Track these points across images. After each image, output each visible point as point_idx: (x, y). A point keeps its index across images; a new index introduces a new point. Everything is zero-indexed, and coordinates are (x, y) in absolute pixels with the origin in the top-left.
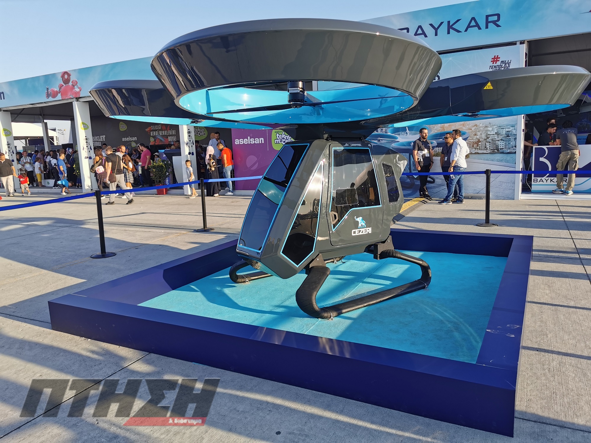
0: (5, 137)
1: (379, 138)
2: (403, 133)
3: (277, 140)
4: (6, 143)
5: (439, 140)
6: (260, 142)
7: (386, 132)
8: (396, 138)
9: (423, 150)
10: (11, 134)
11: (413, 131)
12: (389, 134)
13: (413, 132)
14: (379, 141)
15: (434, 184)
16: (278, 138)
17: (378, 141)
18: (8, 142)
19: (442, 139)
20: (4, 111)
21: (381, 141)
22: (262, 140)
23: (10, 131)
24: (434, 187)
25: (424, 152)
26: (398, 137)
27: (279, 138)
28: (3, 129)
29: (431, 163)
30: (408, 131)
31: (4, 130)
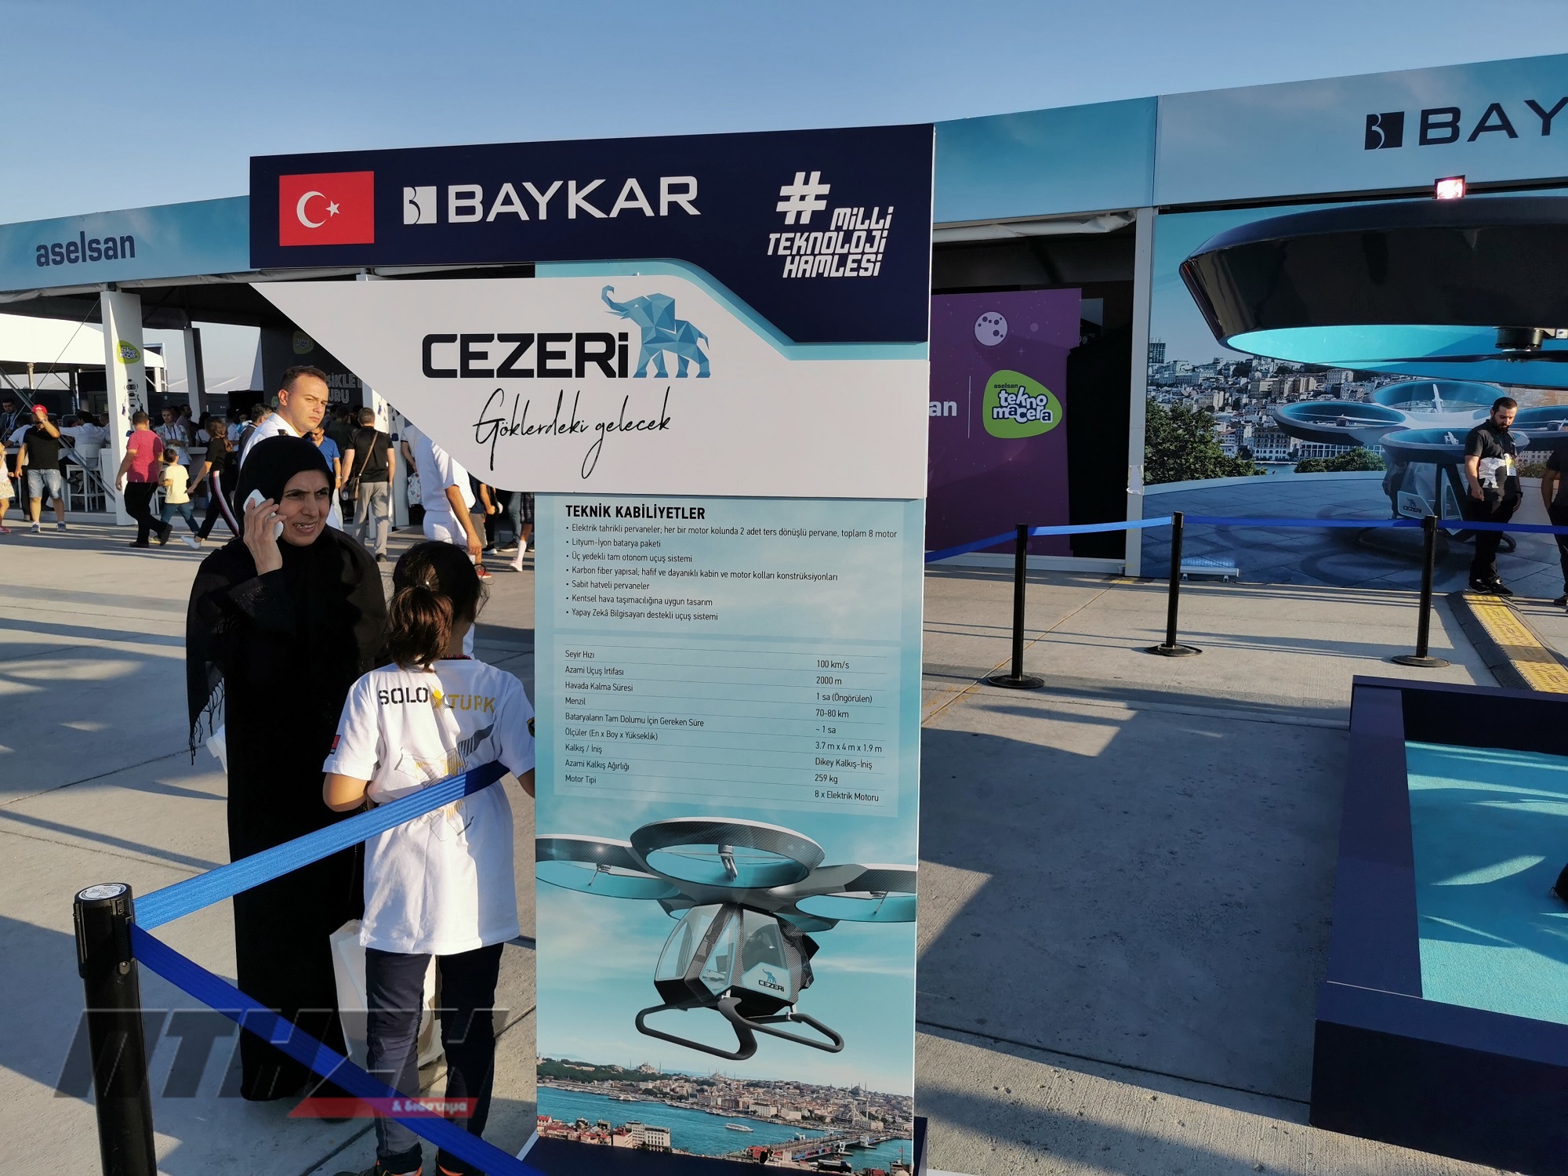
0: (123, 365)
1: (1342, 416)
2: (1421, 405)
3: (1001, 410)
4: (126, 383)
5: (1538, 429)
6: (946, 414)
7: (1367, 400)
8: (1399, 418)
9: (1499, 457)
10: (139, 358)
11: (1453, 399)
12: (1377, 405)
13: (1455, 402)
14: (1342, 423)
15: (1511, 554)
16: (1003, 403)
17: (1338, 425)
18: (130, 380)
19: (1546, 428)
20: (125, 290)
21: (1347, 424)
22: (950, 407)
23: (135, 349)
24: (1512, 565)
25: (1501, 463)
26: (1405, 414)
27: (1007, 404)
28: (120, 342)
29: (1519, 495)
30: (1437, 399)
31: (122, 346)
